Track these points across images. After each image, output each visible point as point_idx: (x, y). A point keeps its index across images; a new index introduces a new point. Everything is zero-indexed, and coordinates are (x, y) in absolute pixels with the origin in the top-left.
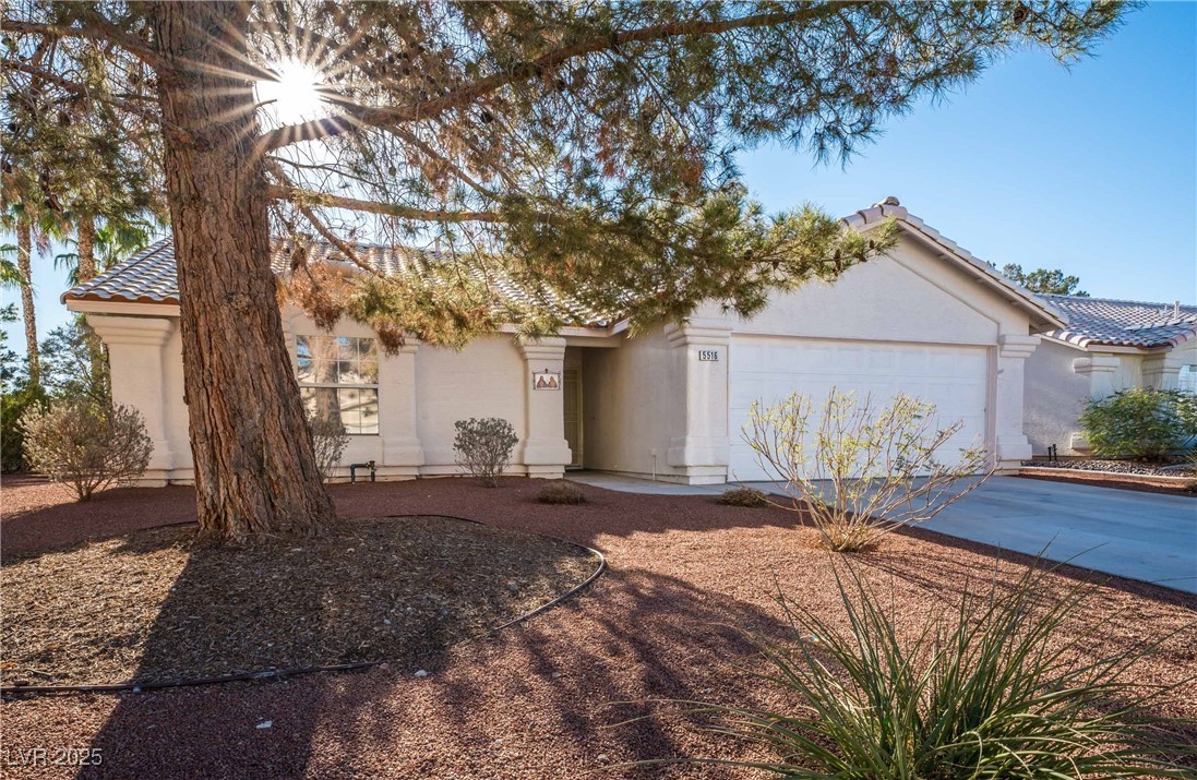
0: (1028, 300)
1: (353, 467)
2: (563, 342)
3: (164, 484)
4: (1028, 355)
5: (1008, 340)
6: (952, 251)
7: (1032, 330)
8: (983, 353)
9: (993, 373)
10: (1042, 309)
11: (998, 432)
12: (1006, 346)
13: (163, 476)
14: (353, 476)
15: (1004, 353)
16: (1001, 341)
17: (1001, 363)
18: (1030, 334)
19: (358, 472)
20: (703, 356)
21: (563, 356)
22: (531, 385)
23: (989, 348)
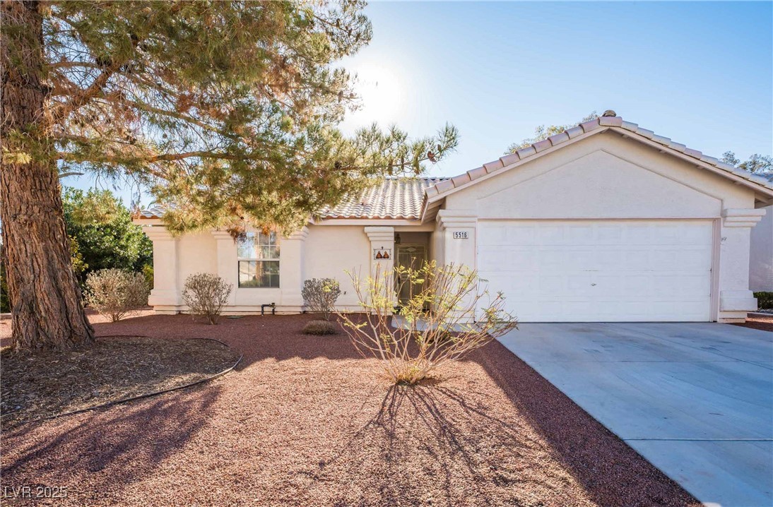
0: (747, 180)
1: (263, 306)
2: (392, 229)
3: (175, 313)
4: (754, 224)
5: (729, 213)
6: (667, 146)
7: (758, 204)
8: (710, 224)
9: (717, 240)
10: (763, 186)
11: (722, 288)
12: (728, 219)
13: (175, 309)
14: (263, 311)
15: (727, 224)
16: (724, 214)
17: (724, 232)
18: (755, 208)
19: (266, 309)
20: (457, 235)
21: (393, 238)
22: (373, 257)
23: (714, 220)
